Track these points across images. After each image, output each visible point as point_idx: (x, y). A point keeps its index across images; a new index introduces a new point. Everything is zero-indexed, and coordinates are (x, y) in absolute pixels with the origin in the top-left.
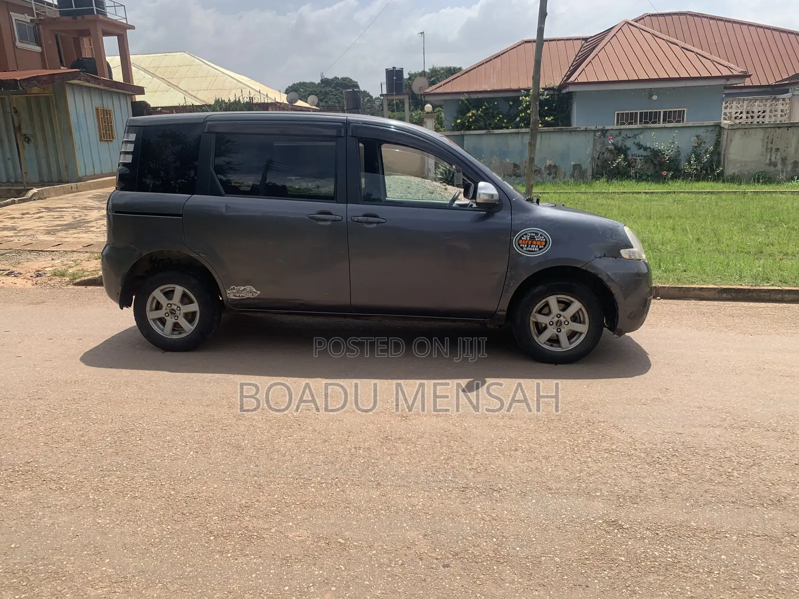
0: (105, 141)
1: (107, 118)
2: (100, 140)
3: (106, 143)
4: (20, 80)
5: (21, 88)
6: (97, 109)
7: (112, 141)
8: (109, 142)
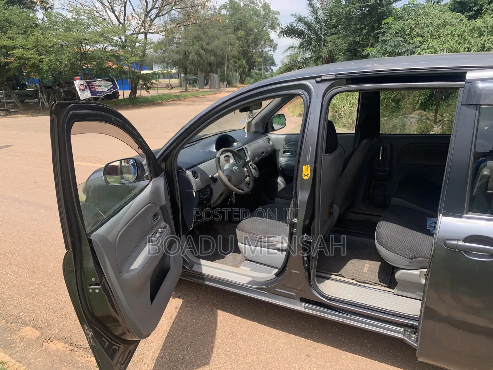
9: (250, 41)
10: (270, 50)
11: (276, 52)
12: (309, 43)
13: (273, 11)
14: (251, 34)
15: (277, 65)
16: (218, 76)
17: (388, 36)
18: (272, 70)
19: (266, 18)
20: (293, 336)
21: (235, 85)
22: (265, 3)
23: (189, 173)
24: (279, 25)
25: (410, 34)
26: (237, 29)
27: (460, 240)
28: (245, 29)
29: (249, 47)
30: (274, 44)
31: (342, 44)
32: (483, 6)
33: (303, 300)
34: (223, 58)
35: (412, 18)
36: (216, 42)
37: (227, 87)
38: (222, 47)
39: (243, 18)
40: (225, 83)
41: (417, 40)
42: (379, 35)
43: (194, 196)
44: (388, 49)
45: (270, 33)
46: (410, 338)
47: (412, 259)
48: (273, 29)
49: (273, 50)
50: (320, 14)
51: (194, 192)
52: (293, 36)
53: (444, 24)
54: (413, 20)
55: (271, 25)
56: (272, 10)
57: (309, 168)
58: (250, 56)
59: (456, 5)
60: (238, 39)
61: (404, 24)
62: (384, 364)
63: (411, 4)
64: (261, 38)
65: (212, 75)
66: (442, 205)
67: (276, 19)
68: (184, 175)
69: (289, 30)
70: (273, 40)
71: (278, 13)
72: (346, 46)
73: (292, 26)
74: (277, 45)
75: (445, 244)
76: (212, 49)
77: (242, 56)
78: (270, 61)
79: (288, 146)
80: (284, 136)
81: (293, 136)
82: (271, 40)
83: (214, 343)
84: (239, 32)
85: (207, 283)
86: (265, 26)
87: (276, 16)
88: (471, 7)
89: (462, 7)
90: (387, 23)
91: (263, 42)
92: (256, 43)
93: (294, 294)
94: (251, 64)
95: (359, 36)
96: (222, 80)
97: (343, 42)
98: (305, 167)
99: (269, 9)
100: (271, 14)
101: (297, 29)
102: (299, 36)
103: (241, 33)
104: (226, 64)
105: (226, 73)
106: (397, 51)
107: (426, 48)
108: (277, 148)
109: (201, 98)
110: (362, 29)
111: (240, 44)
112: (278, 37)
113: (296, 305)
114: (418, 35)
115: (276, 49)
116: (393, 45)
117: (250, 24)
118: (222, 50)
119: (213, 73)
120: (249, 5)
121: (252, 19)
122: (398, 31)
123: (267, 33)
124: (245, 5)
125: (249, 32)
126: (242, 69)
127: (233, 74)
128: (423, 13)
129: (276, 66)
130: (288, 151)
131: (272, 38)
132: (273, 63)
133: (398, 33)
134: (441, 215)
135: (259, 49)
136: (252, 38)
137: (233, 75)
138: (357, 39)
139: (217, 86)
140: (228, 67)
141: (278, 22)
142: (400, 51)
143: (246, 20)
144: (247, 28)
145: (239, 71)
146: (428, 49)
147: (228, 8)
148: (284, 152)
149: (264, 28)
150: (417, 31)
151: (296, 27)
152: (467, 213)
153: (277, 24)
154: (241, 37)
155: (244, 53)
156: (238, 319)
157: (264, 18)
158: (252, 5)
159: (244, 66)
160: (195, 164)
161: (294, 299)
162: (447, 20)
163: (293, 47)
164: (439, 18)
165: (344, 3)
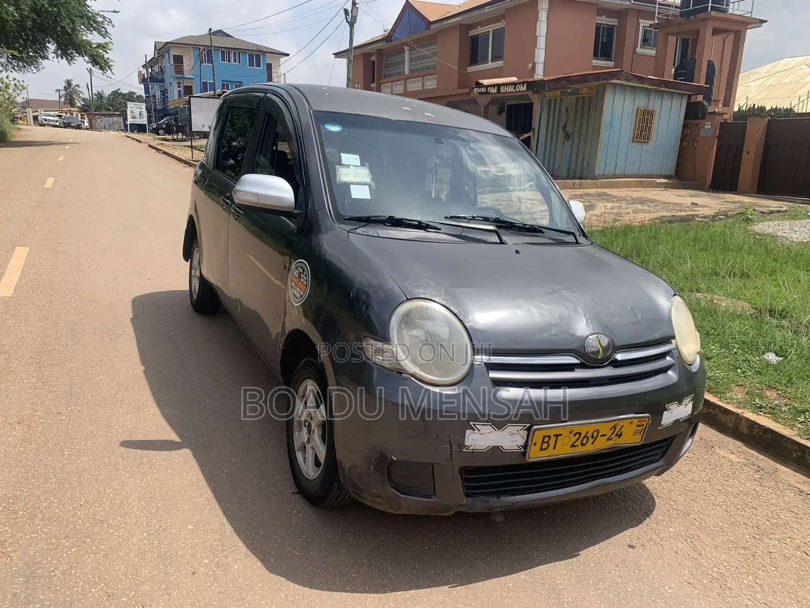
0: (639, 142)
1: (648, 119)
2: (633, 141)
3: (639, 145)
4: (547, 81)
5: (547, 88)
6: (638, 109)
7: (647, 142)
8: (643, 144)
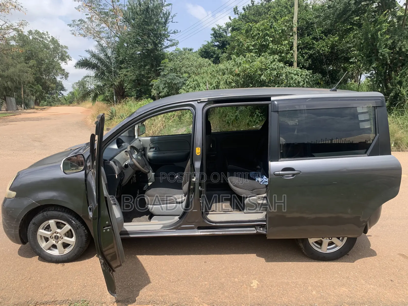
9: (42, 70)
10: (62, 78)
11: (68, 79)
12: (103, 73)
13: (62, 45)
14: (43, 64)
15: (67, 90)
16: (14, 99)
17: (166, 72)
18: (62, 94)
19: (56, 51)
20: (192, 256)
21: (32, 107)
22: (53, 39)
23: (111, 162)
24: (69, 57)
25: (180, 71)
26: (28, 59)
27: (280, 171)
28: (36, 59)
29: (41, 74)
30: (65, 72)
31: (131, 76)
32: (219, 55)
33: (199, 228)
34: (20, 83)
35: (179, 60)
36: (12, 70)
37: (25, 109)
38: (19, 74)
39: (33, 49)
40: (23, 106)
41: (186, 75)
42: (160, 71)
43: (117, 178)
44: (167, 81)
45: (60, 64)
46: (260, 230)
47: (252, 191)
48: (63, 61)
49: (65, 77)
50: (109, 52)
51: (116, 175)
52: (88, 68)
53: (200, 66)
54: (180, 62)
55: (61, 57)
56: (60, 44)
57: (200, 149)
58: (44, 82)
59: (203, 53)
60: (30, 67)
61: (175, 64)
62: (245, 255)
63: (177, 51)
64: (53, 67)
65: (9, 99)
66: (269, 157)
67: (65, 52)
68: (108, 164)
69: (85, 63)
70: (64, 70)
71: (66, 47)
72: (134, 78)
73: (86, 59)
74: (68, 73)
75: (274, 174)
76: (8, 76)
77: (36, 82)
78: (60, 87)
79: (153, 144)
80: (149, 138)
81: (156, 138)
82: (62, 69)
83: (146, 272)
84: (31, 61)
85: (131, 236)
86: (55, 57)
87: (65, 49)
88: (212, 55)
89: (207, 55)
90: (165, 63)
91: (54, 71)
92: (48, 71)
93: (193, 226)
94: (46, 88)
95: (144, 70)
96: (19, 103)
97: (132, 75)
98: (197, 149)
99: (58, 44)
100: (60, 48)
101: (91, 62)
102: (93, 68)
103: (32, 62)
104: (22, 89)
105: (22, 96)
106: (174, 82)
107: (192, 81)
108: (146, 146)
109: (2, 119)
110: (145, 66)
111: (32, 72)
112: (75, 67)
113: (195, 232)
114: (185, 72)
115: (68, 77)
116: (171, 78)
117: (41, 55)
118: (19, 76)
119: (9, 96)
120: (38, 39)
121: (42, 51)
122: (172, 69)
123: (59, 63)
124: (33, 38)
125: (40, 62)
126: (38, 93)
127: (31, 97)
128: (186, 57)
129: (65, 91)
130: (153, 148)
131: (63, 68)
132: (63, 89)
133: (172, 70)
134: (270, 162)
135: (52, 76)
136: (44, 66)
137: (30, 99)
138: (143, 73)
139: (15, 109)
140: (24, 92)
141: (67, 55)
142: (176, 83)
143: (37, 51)
144: (38, 58)
145: (36, 95)
146: (194, 81)
147: (17, 40)
148: (150, 148)
149: (55, 59)
150: (184, 69)
151: (90, 60)
152: (280, 159)
153: (67, 57)
154: (33, 66)
155: (38, 80)
156: (153, 257)
157: (54, 51)
158: (41, 39)
159: (41, 91)
160: (112, 156)
161: (194, 229)
162: (201, 63)
163: (88, 76)
164: (196, 61)
165: (126, 45)
